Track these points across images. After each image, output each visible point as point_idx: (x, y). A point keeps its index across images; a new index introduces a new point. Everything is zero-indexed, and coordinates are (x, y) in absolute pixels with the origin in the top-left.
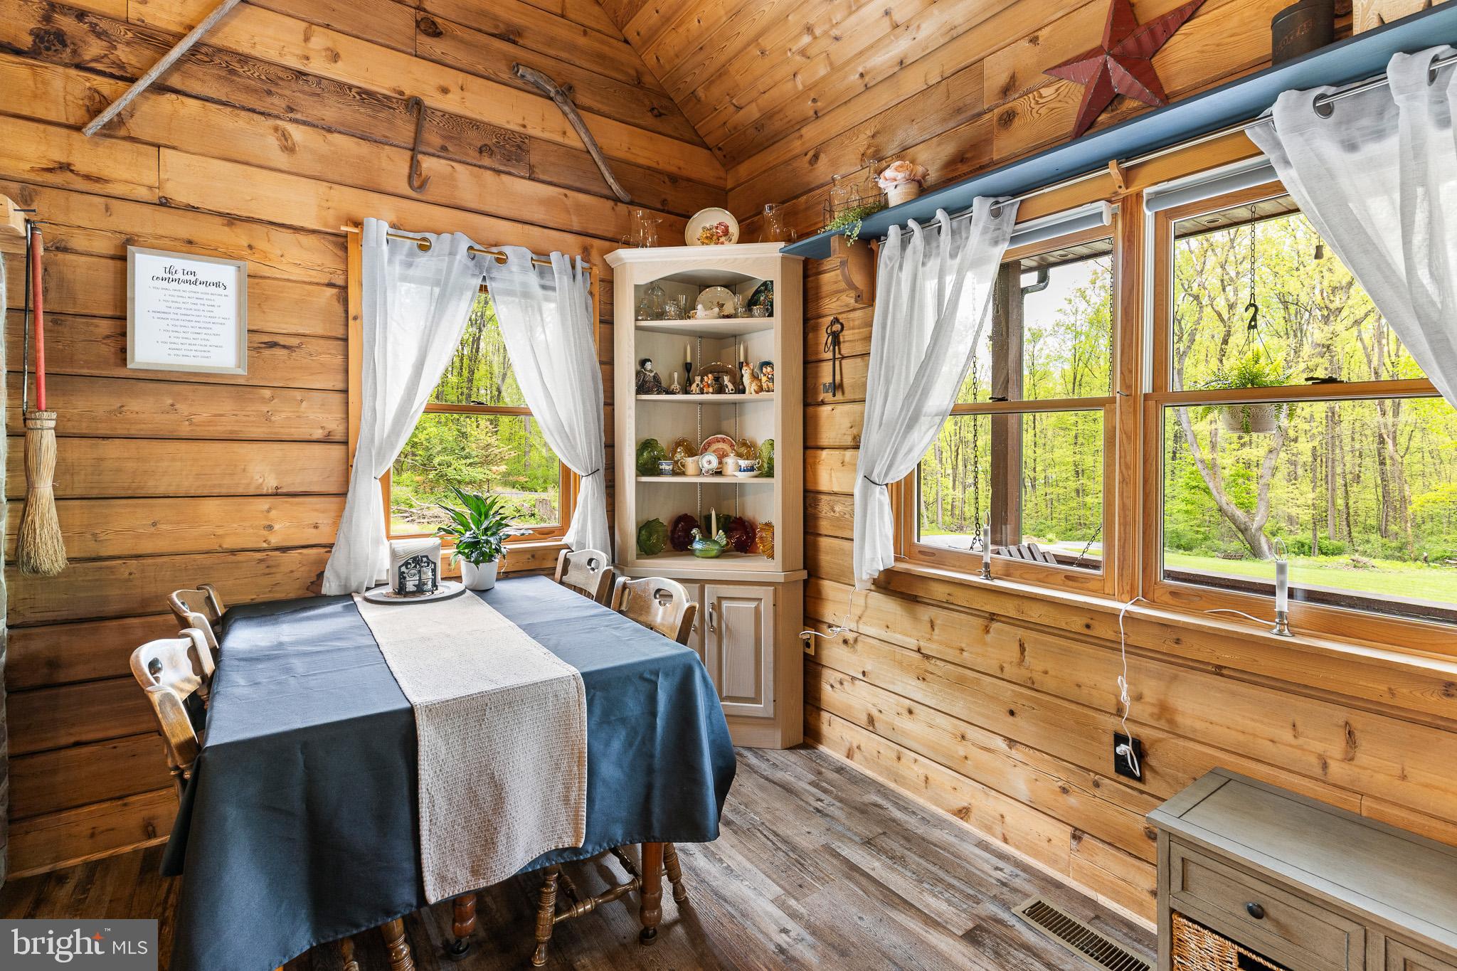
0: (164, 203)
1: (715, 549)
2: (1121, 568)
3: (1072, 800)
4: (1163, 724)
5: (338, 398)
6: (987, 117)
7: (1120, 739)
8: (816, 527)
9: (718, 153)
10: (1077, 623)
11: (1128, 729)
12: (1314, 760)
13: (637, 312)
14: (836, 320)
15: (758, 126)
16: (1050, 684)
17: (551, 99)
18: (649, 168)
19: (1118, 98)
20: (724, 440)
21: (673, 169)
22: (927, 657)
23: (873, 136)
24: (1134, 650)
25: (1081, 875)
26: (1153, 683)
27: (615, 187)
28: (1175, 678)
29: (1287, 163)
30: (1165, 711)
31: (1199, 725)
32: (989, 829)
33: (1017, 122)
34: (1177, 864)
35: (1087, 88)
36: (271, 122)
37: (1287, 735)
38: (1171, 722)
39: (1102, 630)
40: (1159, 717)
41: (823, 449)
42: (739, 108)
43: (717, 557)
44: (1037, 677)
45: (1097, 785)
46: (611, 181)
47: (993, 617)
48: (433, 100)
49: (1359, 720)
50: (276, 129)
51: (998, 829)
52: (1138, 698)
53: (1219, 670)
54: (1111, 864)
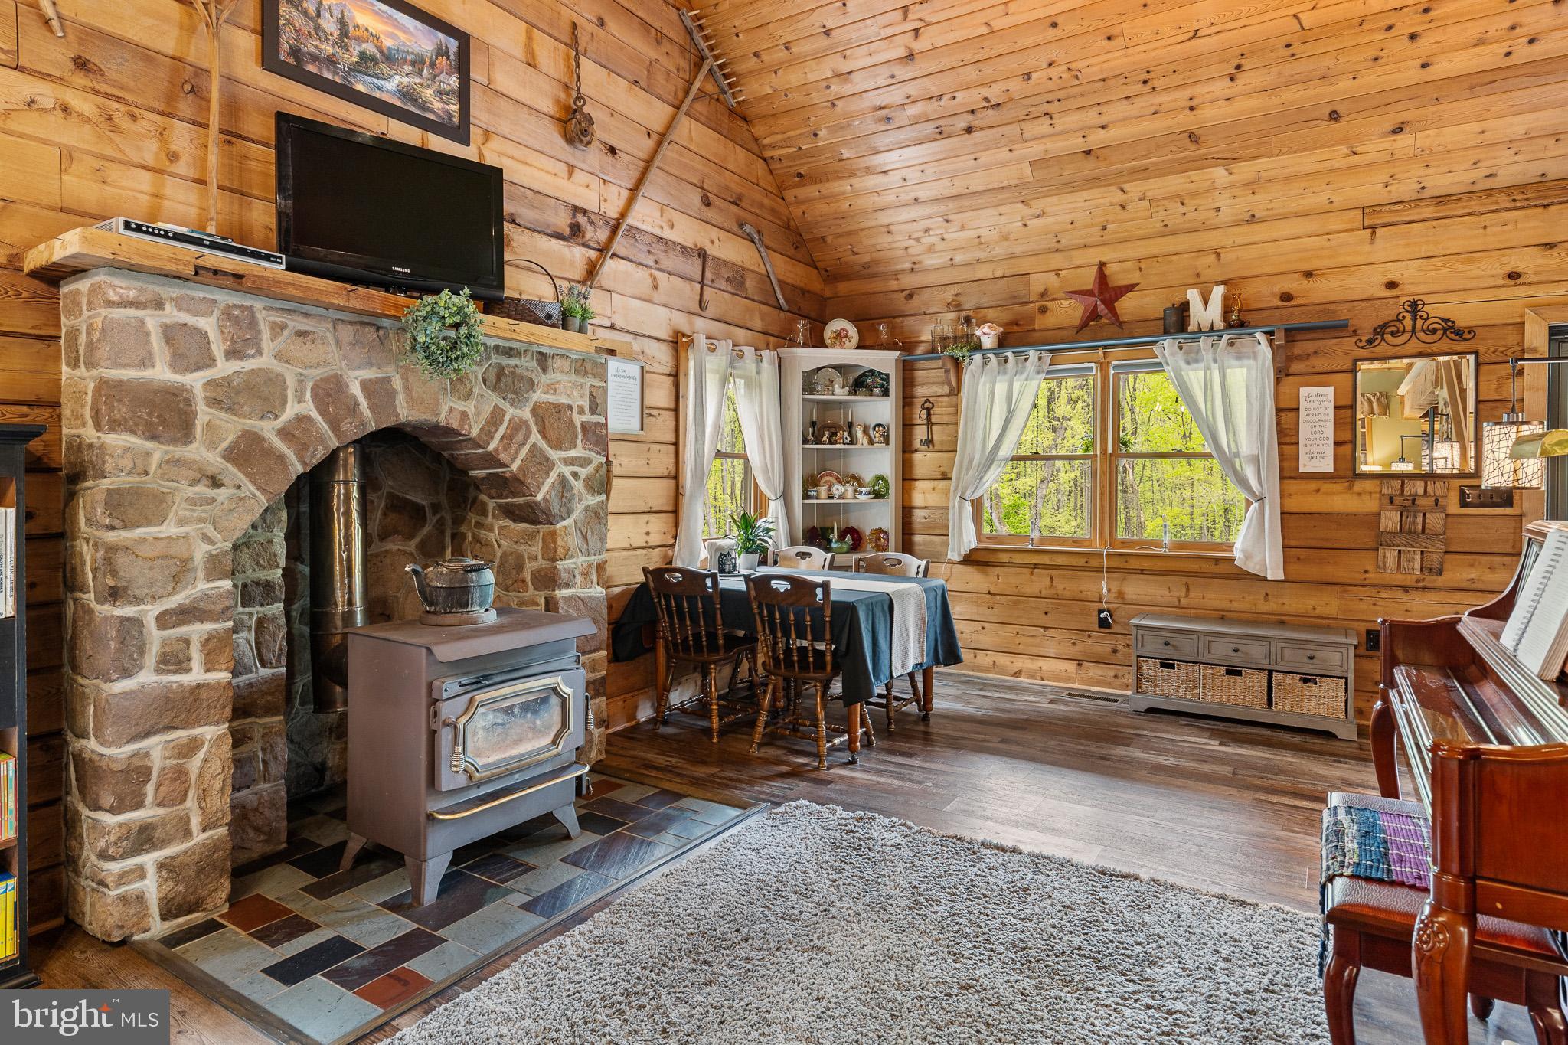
0: (612, 327)
1: (845, 547)
2: (1101, 534)
3: (1079, 647)
4: (1120, 601)
5: (672, 448)
6: (1032, 305)
7: (1101, 611)
8: (910, 528)
9: (823, 272)
10: (1081, 562)
11: (1105, 606)
12: (1175, 600)
13: (804, 390)
14: (927, 401)
15: (866, 266)
16: (1067, 594)
17: (753, 242)
18: (792, 285)
19: (1100, 317)
20: (831, 475)
21: (802, 285)
22: (995, 595)
23: (957, 295)
24: (1109, 570)
25: (1083, 681)
26: (1115, 583)
27: (782, 301)
28: (1125, 578)
29: (1168, 364)
30: (1121, 594)
31: (1134, 597)
32: (1033, 677)
33: (1048, 313)
34: (1140, 637)
35: (1086, 309)
36: (649, 271)
37: (1167, 593)
38: (1123, 598)
39: (1094, 562)
40: (1117, 598)
41: (916, 480)
42: (855, 253)
43: (847, 552)
44: (1060, 592)
45: (1089, 636)
46: (780, 296)
47: (1035, 566)
48: (712, 251)
49: (1190, 580)
50: (651, 275)
51: (1038, 675)
52: (1109, 591)
53: (1142, 572)
54: (1095, 671)
